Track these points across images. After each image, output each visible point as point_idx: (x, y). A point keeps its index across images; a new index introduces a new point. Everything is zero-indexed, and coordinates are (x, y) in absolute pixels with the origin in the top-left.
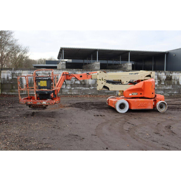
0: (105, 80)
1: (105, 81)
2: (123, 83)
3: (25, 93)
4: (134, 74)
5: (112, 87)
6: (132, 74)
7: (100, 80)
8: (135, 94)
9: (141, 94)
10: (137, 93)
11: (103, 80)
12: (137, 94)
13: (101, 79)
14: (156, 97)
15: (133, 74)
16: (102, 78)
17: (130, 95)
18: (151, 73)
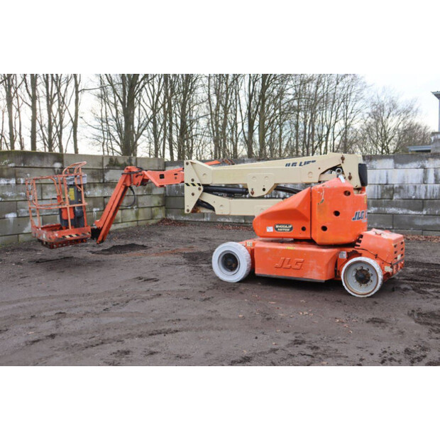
0: (199, 185)
1: (200, 189)
2: (253, 193)
3: (209, 219)
4: (300, 165)
5: (224, 206)
6: (294, 164)
7: (188, 185)
8: (284, 229)
9: (304, 229)
10: (290, 226)
11: (194, 185)
12: (291, 229)
13: (190, 182)
14: (360, 242)
15: (298, 166)
16: (193, 180)
17: (270, 229)
18: (343, 159)
